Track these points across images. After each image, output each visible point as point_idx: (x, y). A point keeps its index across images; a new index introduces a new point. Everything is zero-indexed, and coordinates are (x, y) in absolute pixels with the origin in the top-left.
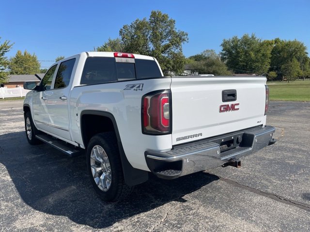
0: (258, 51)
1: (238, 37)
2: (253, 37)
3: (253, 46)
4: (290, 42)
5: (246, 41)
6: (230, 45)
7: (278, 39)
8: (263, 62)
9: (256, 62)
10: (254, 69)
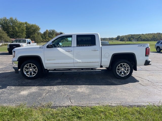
0: (19, 27)
1: (7, 18)
2: (15, 19)
3: (16, 24)
4: (33, 25)
5: (12, 21)
6: (2, 22)
7: (27, 22)
8: (22, 33)
9: (18, 33)
10: (18, 36)
